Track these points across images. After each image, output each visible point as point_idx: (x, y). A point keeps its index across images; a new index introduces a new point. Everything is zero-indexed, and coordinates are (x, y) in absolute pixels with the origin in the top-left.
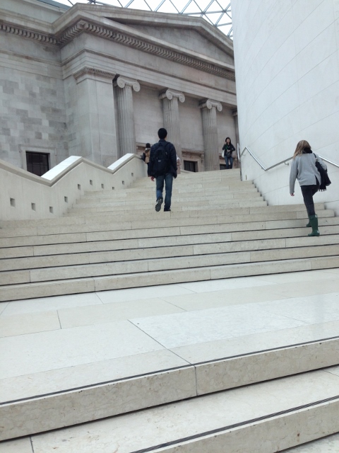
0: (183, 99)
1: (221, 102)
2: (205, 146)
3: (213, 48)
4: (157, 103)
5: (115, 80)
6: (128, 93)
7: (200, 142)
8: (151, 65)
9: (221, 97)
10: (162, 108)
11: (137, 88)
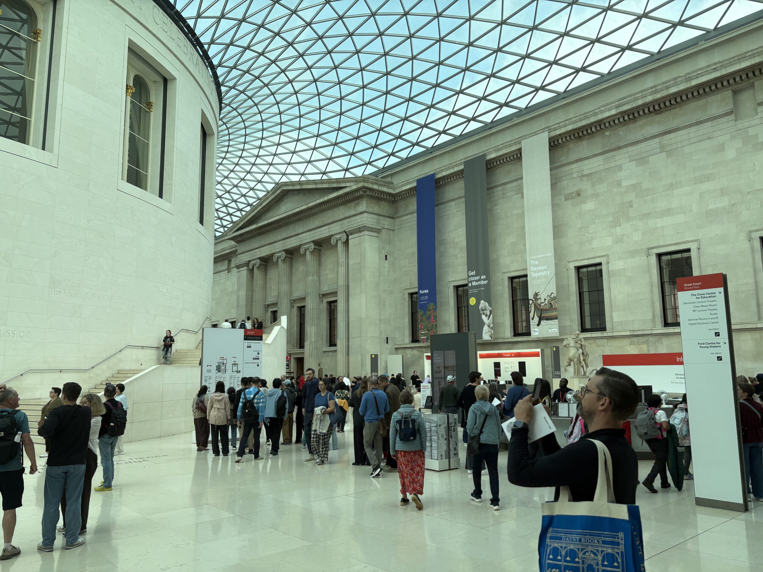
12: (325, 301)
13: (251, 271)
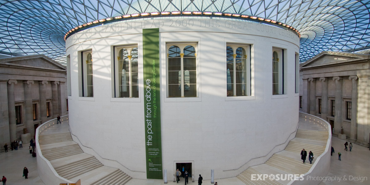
0: (33, 82)
1: (48, 81)
2: (40, 97)
3: (46, 62)
4: (22, 85)
5: (8, 82)
6: (13, 84)
7: (39, 96)
8: (22, 74)
9: (48, 79)
10: (24, 87)
11: (16, 82)
12: (345, 101)
13: (309, 82)
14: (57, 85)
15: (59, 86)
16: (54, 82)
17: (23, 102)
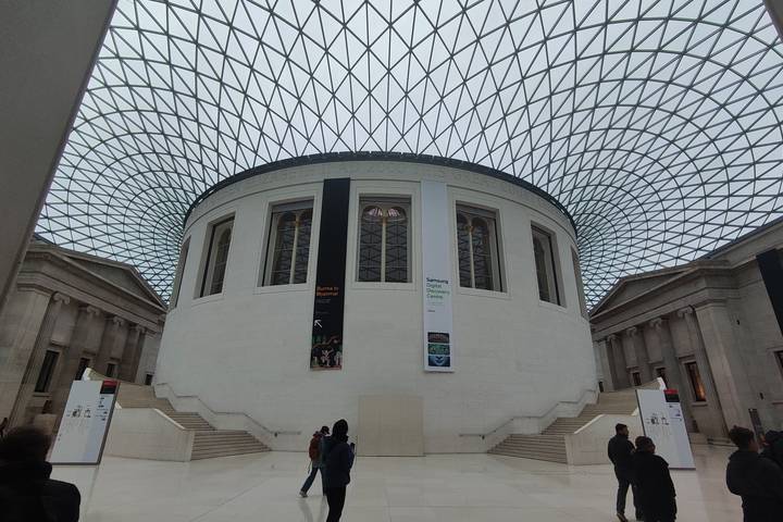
0: (98, 314)
1: (125, 320)
4: (75, 313)
5: (53, 295)
7: (99, 346)
8: (84, 288)
9: (126, 316)
10: (78, 317)
11: (67, 301)
12: (682, 363)
13: (609, 343)
14: (138, 334)
15: (142, 335)
16: (135, 325)
17: (65, 347)
